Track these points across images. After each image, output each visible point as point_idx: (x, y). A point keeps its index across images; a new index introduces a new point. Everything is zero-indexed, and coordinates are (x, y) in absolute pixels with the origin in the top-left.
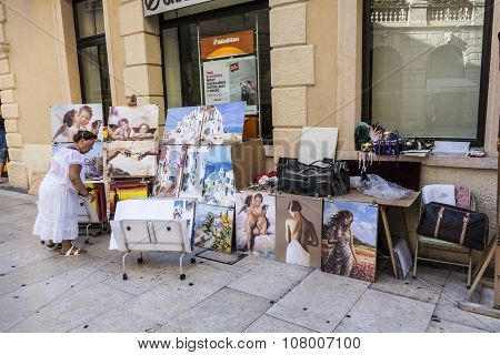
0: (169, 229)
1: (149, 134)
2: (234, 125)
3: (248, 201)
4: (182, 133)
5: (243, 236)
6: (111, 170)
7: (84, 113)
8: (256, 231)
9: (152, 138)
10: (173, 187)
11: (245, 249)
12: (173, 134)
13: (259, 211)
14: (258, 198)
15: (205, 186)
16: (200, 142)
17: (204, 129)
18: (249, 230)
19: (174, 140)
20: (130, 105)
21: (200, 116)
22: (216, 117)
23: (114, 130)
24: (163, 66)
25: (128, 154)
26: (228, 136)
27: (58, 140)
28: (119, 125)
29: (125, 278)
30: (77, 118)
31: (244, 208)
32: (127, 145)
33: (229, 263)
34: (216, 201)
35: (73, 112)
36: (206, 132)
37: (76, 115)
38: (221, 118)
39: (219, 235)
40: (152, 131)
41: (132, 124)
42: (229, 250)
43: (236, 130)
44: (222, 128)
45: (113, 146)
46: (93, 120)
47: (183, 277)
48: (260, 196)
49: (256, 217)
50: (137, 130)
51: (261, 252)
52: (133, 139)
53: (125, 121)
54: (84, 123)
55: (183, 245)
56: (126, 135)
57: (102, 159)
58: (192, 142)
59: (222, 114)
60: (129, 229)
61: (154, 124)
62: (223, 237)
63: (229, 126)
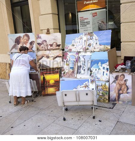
0: (87, 94)
1: (57, 47)
2: (105, 42)
3: (117, 78)
4: (75, 46)
5: (113, 94)
6: (40, 65)
7: (26, 38)
8: (121, 92)
9: (59, 49)
10: (73, 72)
11: (115, 100)
12: (70, 47)
13: (123, 82)
14: (122, 77)
15: (91, 71)
16: (86, 50)
17: (88, 44)
18: (117, 91)
19: (71, 50)
20: (47, 33)
21: (85, 38)
22: (94, 38)
23: (40, 46)
24: (58, 15)
25: (48, 57)
26: (102, 47)
27: (13, 51)
28: (42, 43)
29: (64, 119)
30: (22, 40)
31: (114, 81)
32: (47, 53)
33: (110, 108)
34: (98, 78)
35: (20, 37)
36: (89, 45)
37: (21, 39)
38: (97, 38)
39: (101, 94)
40: (59, 46)
41: (49, 43)
42: (107, 101)
43: (107, 44)
44: (98, 43)
45: (40, 53)
46: (30, 41)
47: (94, 118)
48: (124, 75)
49: (121, 85)
50: (51, 45)
51: (124, 102)
52: (49, 50)
53: (45, 41)
54: (26, 43)
55: (93, 101)
56: (46, 48)
57: (36, 60)
58: (81, 50)
59: (98, 36)
60: (66, 95)
61: (59, 42)
62: (103, 95)
63: (102, 42)
